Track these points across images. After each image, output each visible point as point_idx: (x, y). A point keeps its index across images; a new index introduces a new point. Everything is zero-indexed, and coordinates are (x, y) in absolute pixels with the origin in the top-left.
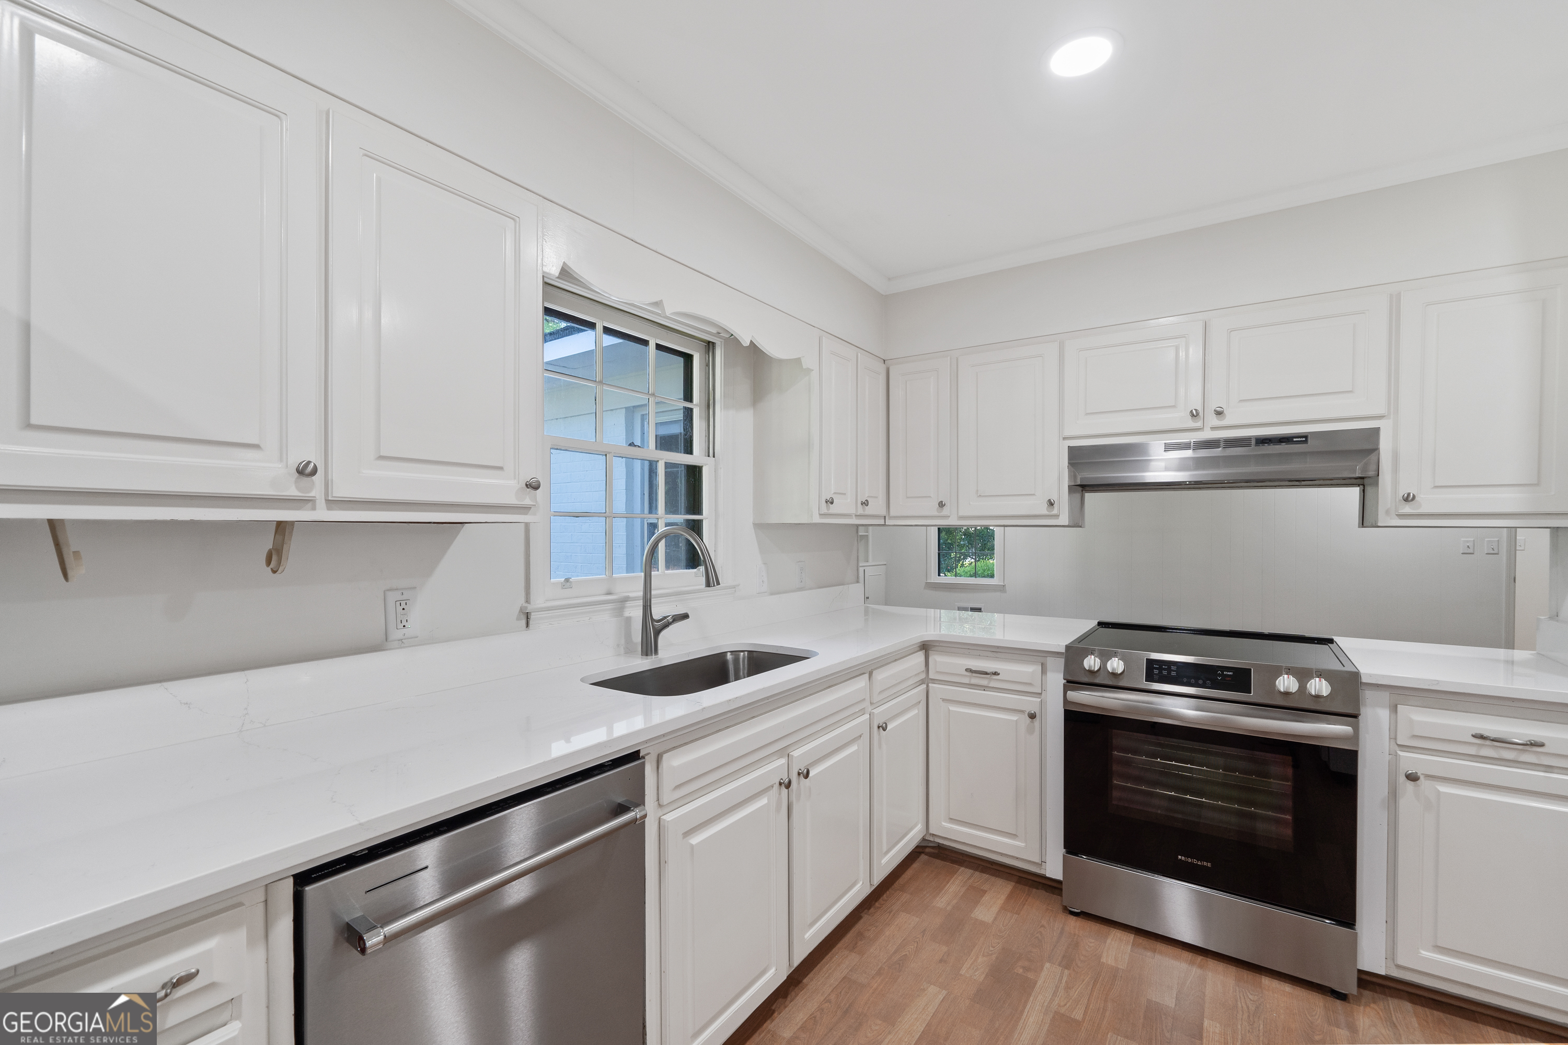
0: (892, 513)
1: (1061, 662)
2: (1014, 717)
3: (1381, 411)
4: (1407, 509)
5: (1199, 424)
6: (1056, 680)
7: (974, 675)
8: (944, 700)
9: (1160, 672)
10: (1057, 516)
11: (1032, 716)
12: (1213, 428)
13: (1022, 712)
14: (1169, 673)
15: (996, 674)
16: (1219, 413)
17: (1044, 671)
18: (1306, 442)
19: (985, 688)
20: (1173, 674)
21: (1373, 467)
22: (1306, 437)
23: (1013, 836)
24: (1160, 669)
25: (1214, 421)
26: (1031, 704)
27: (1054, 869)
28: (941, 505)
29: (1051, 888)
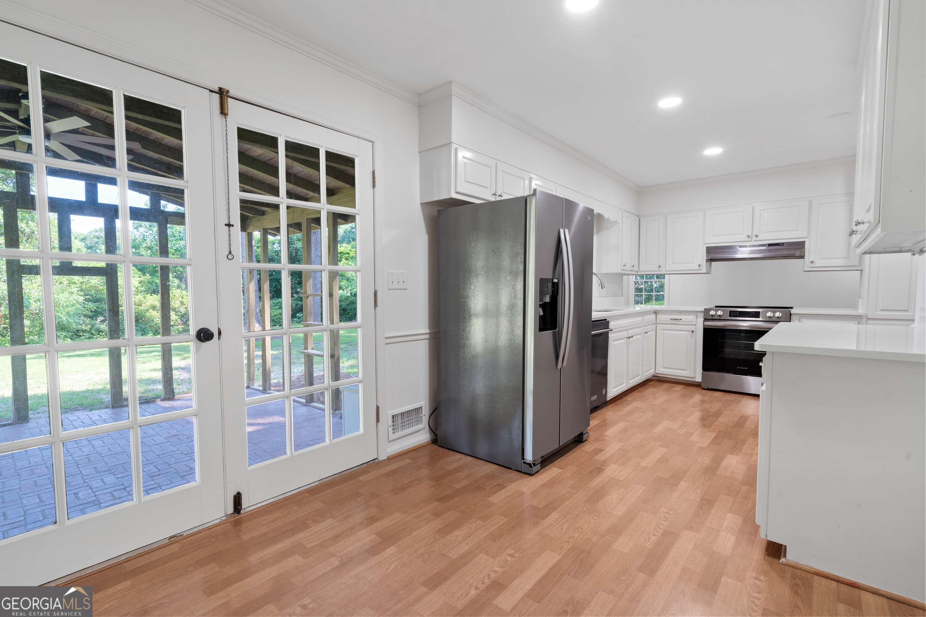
0: (640, 270)
1: (702, 314)
2: (686, 333)
3: (806, 236)
4: (812, 265)
5: (750, 239)
6: (701, 320)
7: (673, 320)
8: (662, 329)
9: (734, 314)
10: (702, 270)
11: (693, 332)
12: (755, 241)
13: (689, 331)
14: (736, 314)
15: (681, 319)
16: (756, 236)
17: (697, 318)
18: (783, 245)
19: (676, 324)
20: (737, 314)
21: (803, 253)
22: (784, 244)
23: (685, 370)
24: (734, 313)
25: (755, 238)
26: (692, 328)
27: (699, 379)
28: (660, 267)
29: (697, 385)
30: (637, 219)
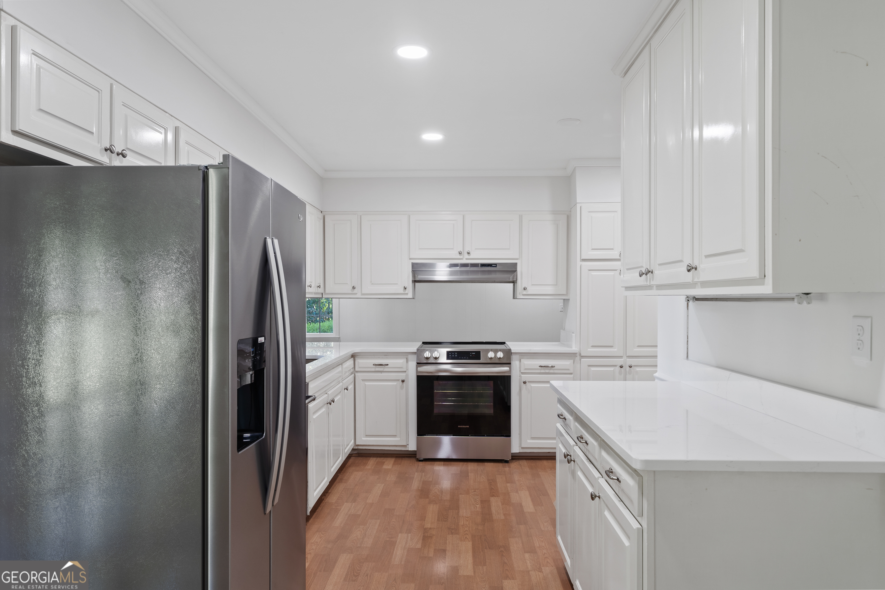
0: (327, 291)
1: (415, 357)
2: (395, 383)
3: (517, 257)
4: (525, 292)
5: (461, 257)
6: (413, 364)
7: (377, 366)
8: (363, 380)
9: (452, 356)
10: (407, 294)
11: (403, 381)
12: (466, 259)
13: (398, 380)
14: (455, 356)
15: (387, 365)
16: (469, 253)
17: (407, 362)
18: (496, 266)
19: (381, 372)
20: (456, 356)
21: (515, 277)
22: (496, 265)
23: (395, 436)
24: (452, 354)
25: (467, 256)
26: (402, 376)
27: (412, 447)
28: (354, 288)
29: (411, 455)
30: (321, 216)
